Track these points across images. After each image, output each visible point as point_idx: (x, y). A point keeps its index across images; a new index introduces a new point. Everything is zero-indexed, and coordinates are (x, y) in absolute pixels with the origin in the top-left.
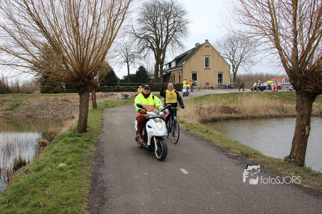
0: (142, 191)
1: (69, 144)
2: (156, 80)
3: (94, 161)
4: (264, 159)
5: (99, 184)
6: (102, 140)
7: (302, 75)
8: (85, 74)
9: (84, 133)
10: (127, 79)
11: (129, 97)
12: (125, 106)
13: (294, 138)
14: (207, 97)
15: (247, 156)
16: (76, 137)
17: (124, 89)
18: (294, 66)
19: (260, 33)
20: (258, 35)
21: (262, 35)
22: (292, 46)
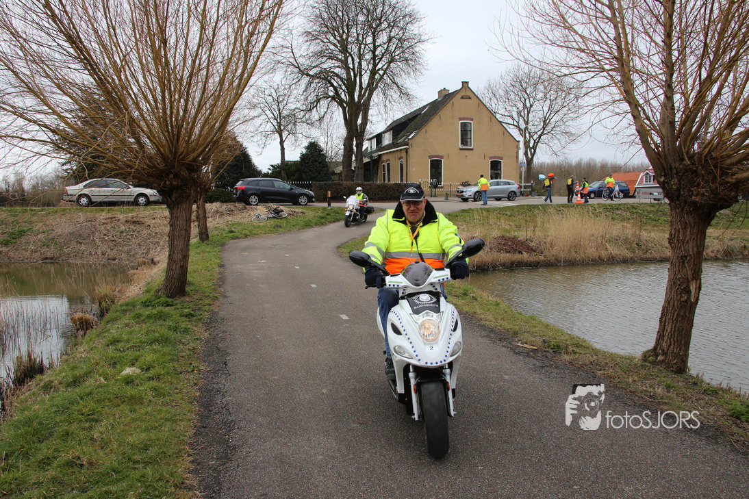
0: (317, 429)
1: (146, 323)
2: (346, 176)
3: (204, 361)
4: (595, 357)
5: (216, 413)
6: (222, 314)
7: (684, 164)
9: (179, 298)
10: (280, 172)
11: (285, 214)
12: (273, 235)
13: (663, 309)
14: (465, 214)
15: (557, 349)
16: (160, 308)
18: (665, 143)
19: (589, 67)
20: (585, 70)
21: (593, 71)
22: (662, 98)
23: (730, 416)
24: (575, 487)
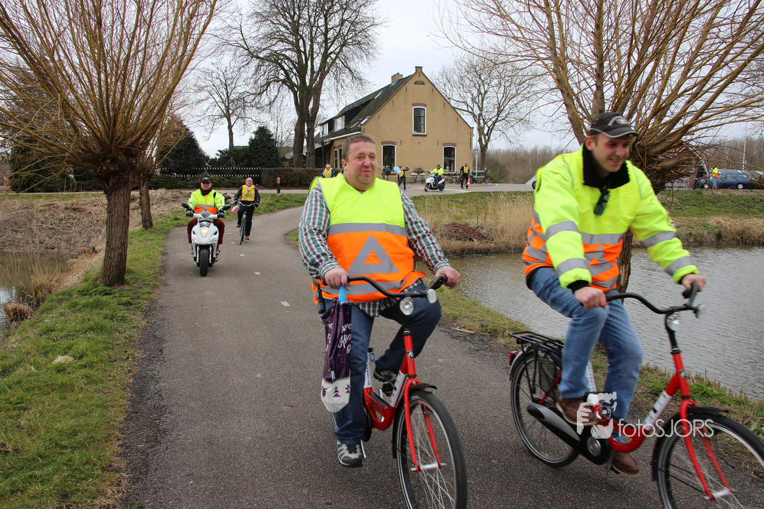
0: (248, 412)
1: (82, 312)
2: (297, 162)
3: (140, 349)
5: (149, 399)
6: (161, 302)
8: (119, 144)
9: (118, 286)
10: (229, 158)
14: (417, 201)
15: (494, 333)
16: (98, 297)
17: (221, 183)
19: (526, 56)
20: (522, 58)
21: (529, 60)
22: (594, 88)
23: (650, 393)
24: (494, 461)
